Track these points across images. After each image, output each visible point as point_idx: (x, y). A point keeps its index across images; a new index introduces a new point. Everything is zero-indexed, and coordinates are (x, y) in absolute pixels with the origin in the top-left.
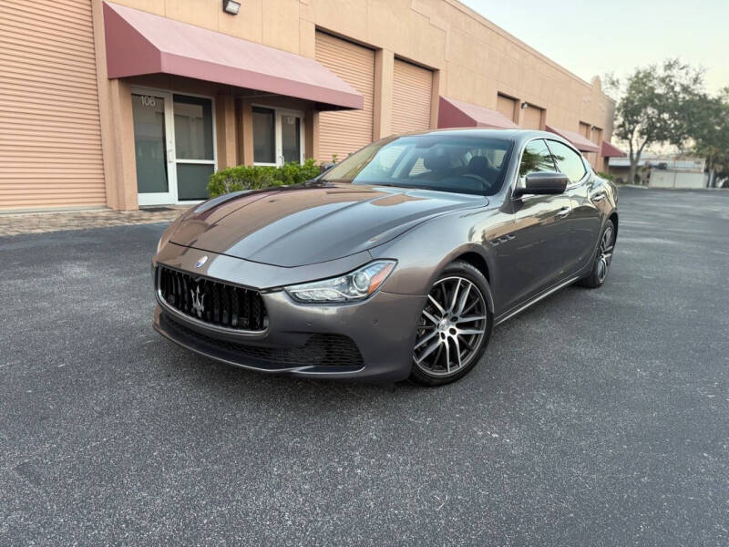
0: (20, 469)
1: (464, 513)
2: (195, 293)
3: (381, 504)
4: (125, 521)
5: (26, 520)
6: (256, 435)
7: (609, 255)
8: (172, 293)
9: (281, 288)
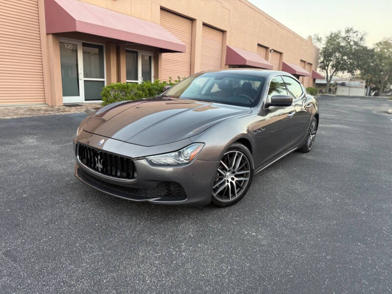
0: (7, 254)
1: (238, 276)
2: (98, 159)
3: (196, 271)
4: (63, 282)
5: (10, 281)
6: (130, 234)
7: (314, 135)
8: (85, 158)
9: (144, 158)
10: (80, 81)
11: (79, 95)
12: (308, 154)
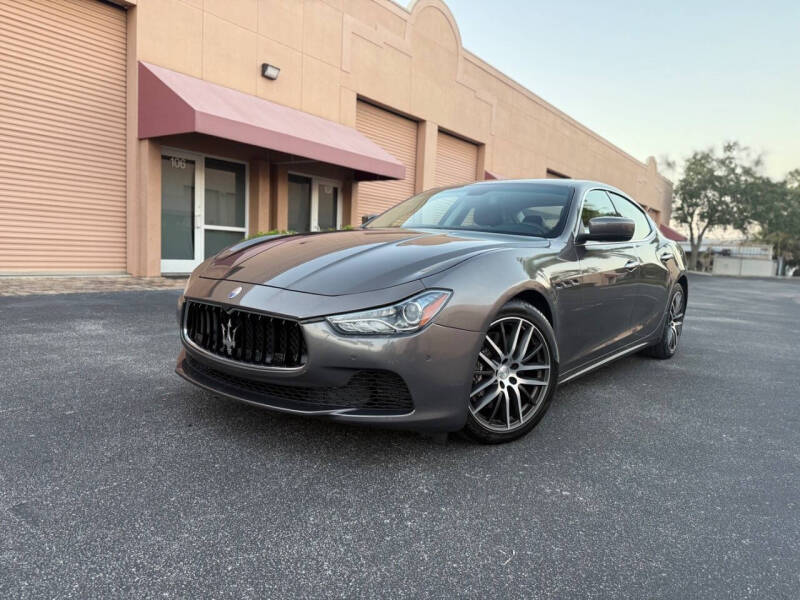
0: (17, 510)
1: (536, 569)
2: (226, 327)
3: (437, 556)
4: (136, 565)
5: (19, 560)
6: (289, 484)
7: (679, 323)
8: (199, 332)
9: (322, 318)
10: (196, 230)
11: (193, 258)
12: (668, 361)
